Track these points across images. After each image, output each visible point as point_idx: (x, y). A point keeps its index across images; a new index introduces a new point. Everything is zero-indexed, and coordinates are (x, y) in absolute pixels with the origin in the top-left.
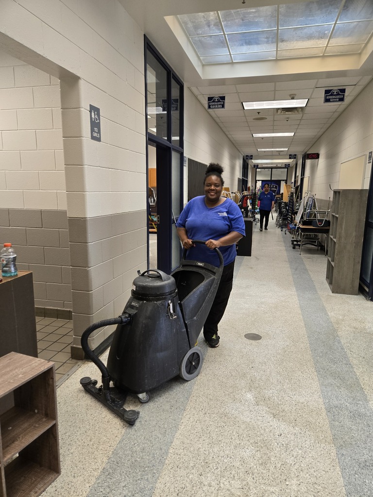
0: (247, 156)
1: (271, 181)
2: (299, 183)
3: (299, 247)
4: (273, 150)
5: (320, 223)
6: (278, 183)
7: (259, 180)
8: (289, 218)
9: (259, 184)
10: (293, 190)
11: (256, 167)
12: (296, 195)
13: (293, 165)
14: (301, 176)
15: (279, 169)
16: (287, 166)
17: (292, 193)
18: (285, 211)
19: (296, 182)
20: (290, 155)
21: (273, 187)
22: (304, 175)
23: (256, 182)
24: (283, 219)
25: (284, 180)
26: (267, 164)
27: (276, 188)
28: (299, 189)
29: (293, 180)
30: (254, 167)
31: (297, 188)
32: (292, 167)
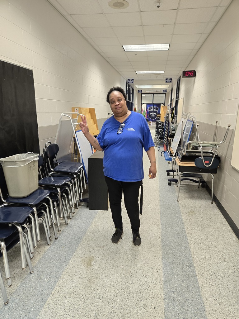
0: (128, 80)
1: (153, 104)
2: (174, 105)
3: (176, 183)
4: (150, 72)
5: (208, 162)
6: (159, 105)
7: (143, 103)
8: (165, 139)
9: (144, 106)
10: (169, 111)
11: (140, 91)
12: (171, 116)
13: (169, 91)
14: (176, 99)
15: (158, 95)
16: (165, 92)
17: (168, 114)
18: (162, 131)
19: (172, 104)
20: (166, 79)
21: (155, 109)
22: (178, 97)
23: (141, 105)
24: (160, 138)
25: (162, 103)
26: (149, 89)
27: (157, 109)
28: (174, 111)
29: (169, 103)
30: (139, 92)
31: (172, 109)
32: (169, 93)
